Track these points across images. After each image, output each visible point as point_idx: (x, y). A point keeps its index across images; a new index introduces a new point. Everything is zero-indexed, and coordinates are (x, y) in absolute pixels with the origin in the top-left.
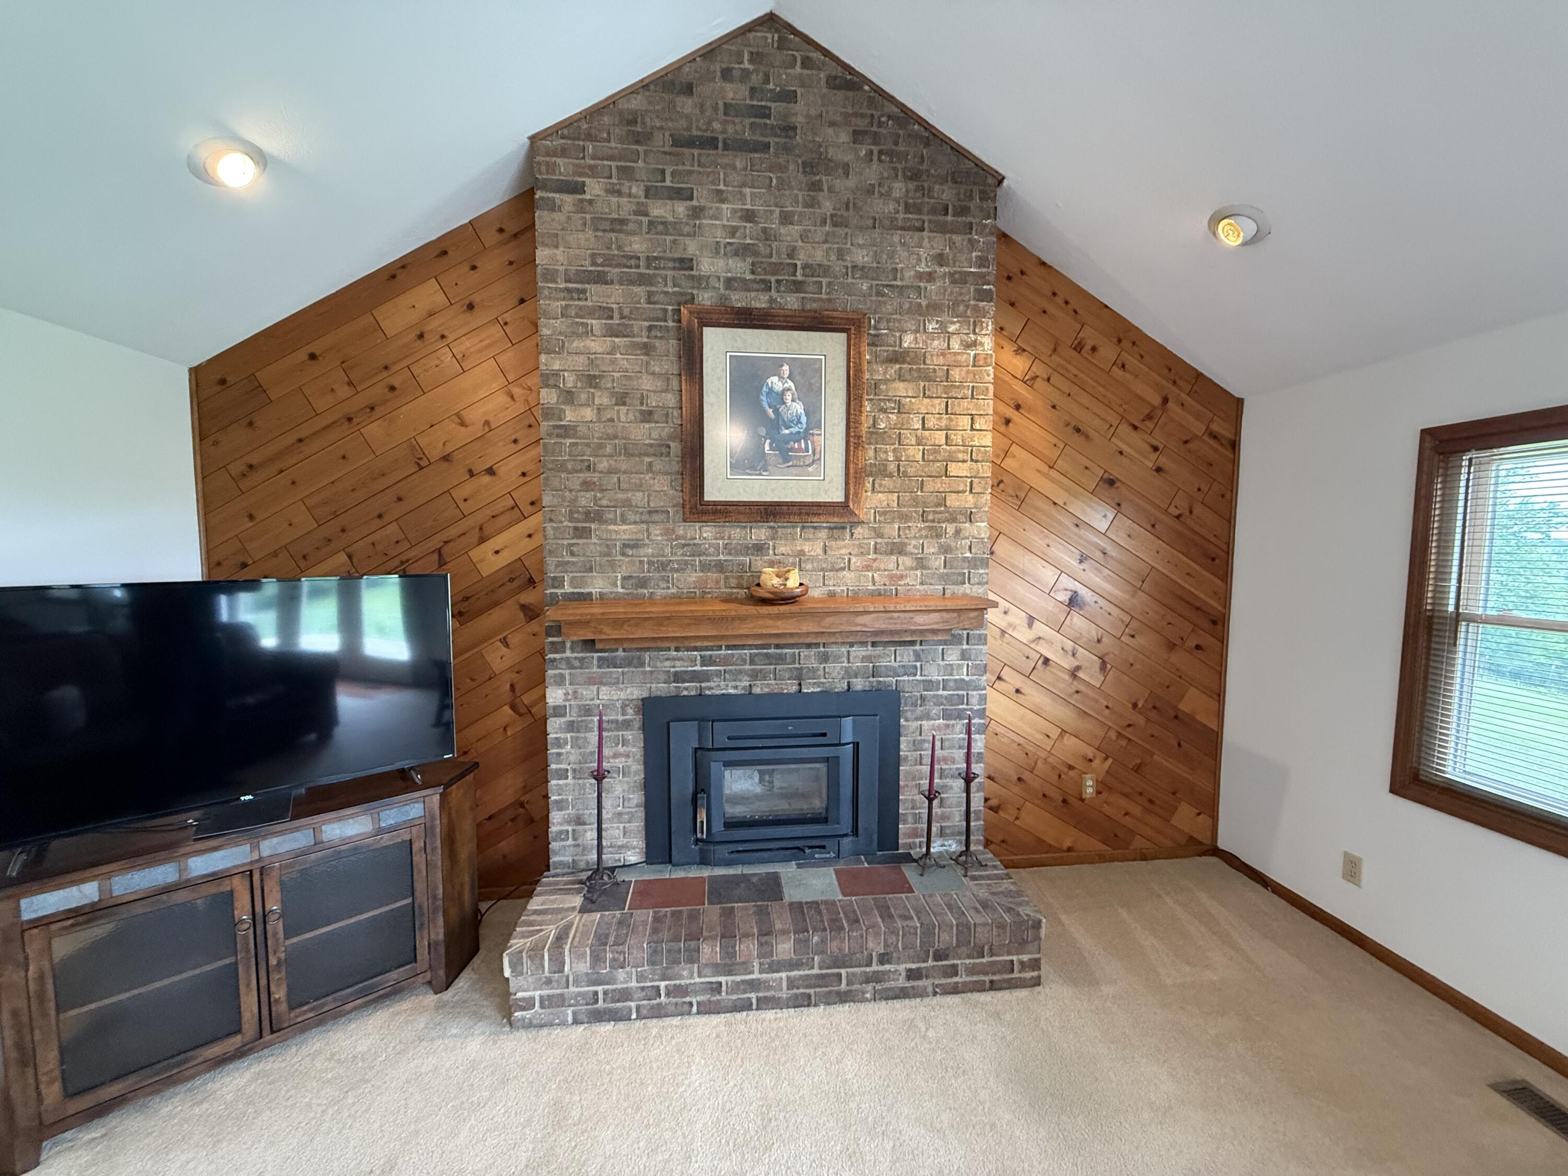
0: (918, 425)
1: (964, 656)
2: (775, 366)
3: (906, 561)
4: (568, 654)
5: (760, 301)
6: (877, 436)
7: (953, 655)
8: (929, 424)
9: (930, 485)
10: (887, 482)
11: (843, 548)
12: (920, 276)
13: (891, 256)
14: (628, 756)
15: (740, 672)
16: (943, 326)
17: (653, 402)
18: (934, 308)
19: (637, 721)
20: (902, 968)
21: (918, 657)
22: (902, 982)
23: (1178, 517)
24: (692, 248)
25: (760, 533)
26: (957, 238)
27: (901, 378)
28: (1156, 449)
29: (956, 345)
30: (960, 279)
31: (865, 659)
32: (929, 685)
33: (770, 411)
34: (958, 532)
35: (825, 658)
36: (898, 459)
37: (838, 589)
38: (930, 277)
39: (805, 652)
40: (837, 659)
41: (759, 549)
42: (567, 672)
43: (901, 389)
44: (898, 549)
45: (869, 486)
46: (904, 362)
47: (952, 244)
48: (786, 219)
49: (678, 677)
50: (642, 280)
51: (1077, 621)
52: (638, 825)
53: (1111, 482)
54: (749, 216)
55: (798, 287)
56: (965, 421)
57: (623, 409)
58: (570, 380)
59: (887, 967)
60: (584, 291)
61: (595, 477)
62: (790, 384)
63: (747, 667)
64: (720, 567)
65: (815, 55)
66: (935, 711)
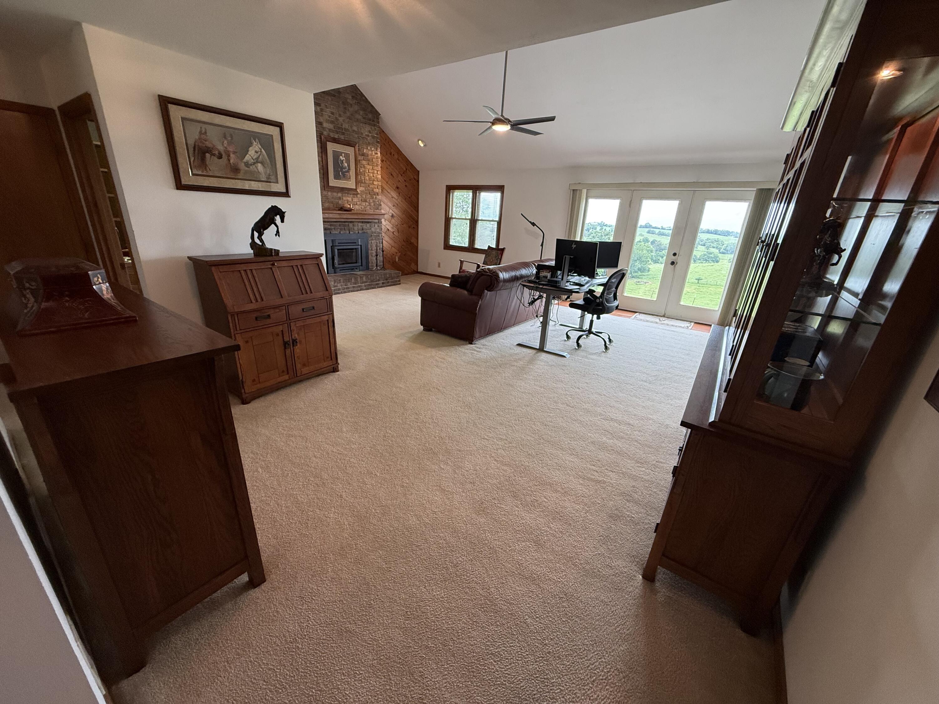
0: (367, 172)
1: (378, 226)
2: (341, 154)
3: (367, 204)
5: (336, 136)
6: (361, 173)
8: (370, 171)
9: (371, 186)
10: (363, 185)
11: (355, 200)
12: (366, 135)
13: (361, 129)
16: (371, 148)
18: (369, 144)
23: (409, 197)
25: (340, 194)
26: (373, 127)
27: (364, 160)
28: (405, 181)
29: (374, 154)
30: (373, 137)
31: (361, 226)
32: (372, 232)
33: (340, 165)
34: (376, 197)
35: (354, 225)
36: (364, 179)
38: (368, 136)
39: (350, 224)
40: (356, 226)
41: (340, 198)
43: (364, 162)
44: (366, 201)
45: (360, 185)
46: (364, 156)
47: (371, 128)
48: (340, 116)
51: (393, 220)
53: (398, 188)
54: (332, 113)
55: (343, 134)
56: (376, 172)
62: (344, 159)
63: (339, 227)
64: (332, 202)
66: (374, 238)
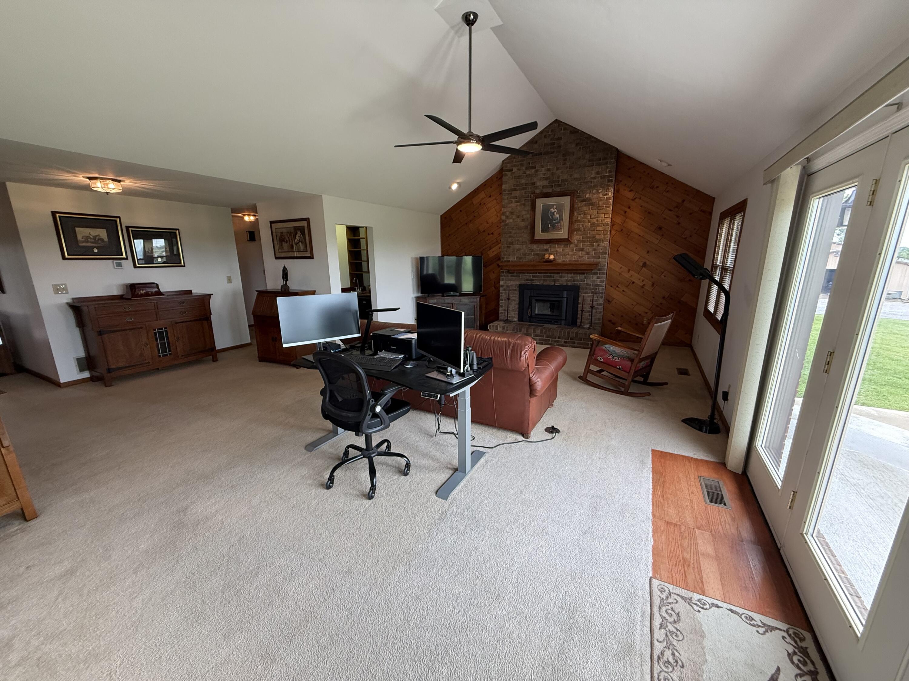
0: (589, 217)
2: (552, 206)
3: (584, 253)
4: (505, 274)
5: (550, 190)
6: (578, 221)
7: (595, 278)
8: (592, 217)
9: (591, 233)
10: (580, 232)
11: (568, 250)
12: (592, 178)
13: (584, 174)
14: (515, 297)
15: (541, 279)
16: (597, 191)
17: (525, 217)
18: (595, 186)
19: (518, 289)
20: (563, 340)
21: (585, 277)
22: (563, 343)
23: (685, 238)
24: (535, 180)
25: (547, 246)
26: (603, 166)
27: (585, 206)
28: (678, 217)
29: (601, 196)
30: (603, 177)
31: (572, 277)
32: (588, 285)
33: (551, 217)
34: (598, 245)
35: (561, 277)
36: (583, 227)
37: (565, 260)
38: (595, 178)
39: (556, 275)
40: (564, 277)
41: (547, 250)
42: (504, 278)
43: (585, 208)
44: (582, 250)
45: (575, 234)
46: (586, 201)
47: (602, 168)
48: (558, 169)
49: (527, 280)
50: (524, 189)
51: (645, 271)
52: (517, 313)
54: (549, 170)
55: (560, 185)
56: (603, 215)
57: (518, 219)
58: (508, 214)
59: (560, 340)
60: (511, 193)
61: (512, 235)
62: (556, 210)
63: (543, 278)
64: (537, 254)
65: (567, 126)
66: (589, 291)
